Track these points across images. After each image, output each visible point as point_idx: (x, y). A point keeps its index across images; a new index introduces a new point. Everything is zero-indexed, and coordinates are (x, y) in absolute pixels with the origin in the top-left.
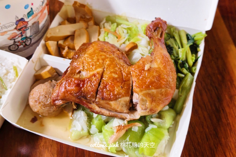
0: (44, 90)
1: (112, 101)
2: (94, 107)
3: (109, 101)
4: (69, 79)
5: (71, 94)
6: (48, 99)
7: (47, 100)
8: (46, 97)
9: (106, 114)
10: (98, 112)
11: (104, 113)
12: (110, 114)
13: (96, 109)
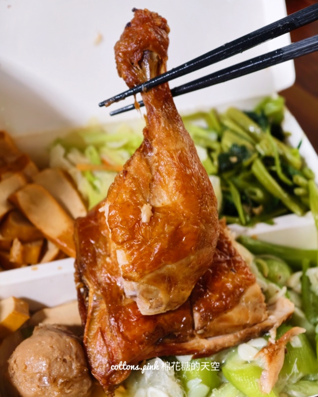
0: (52, 347)
1: (232, 308)
2: (196, 345)
3: (226, 313)
4: (120, 315)
5: (141, 343)
6: (71, 365)
7: (70, 367)
8: (64, 361)
9: (230, 342)
10: (212, 348)
11: (224, 344)
12: (236, 337)
13: (203, 347)
